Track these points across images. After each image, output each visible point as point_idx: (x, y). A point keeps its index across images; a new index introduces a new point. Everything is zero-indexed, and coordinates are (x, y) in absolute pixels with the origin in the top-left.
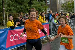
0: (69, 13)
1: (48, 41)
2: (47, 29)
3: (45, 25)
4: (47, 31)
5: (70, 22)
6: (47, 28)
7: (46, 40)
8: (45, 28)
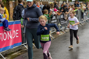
0: (58, 1)
1: (20, 54)
2: (17, 32)
3: (14, 25)
4: (18, 36)
5: (58, 18)
6: (18, 30)
7: (17, 51)
8: (14, 31)
